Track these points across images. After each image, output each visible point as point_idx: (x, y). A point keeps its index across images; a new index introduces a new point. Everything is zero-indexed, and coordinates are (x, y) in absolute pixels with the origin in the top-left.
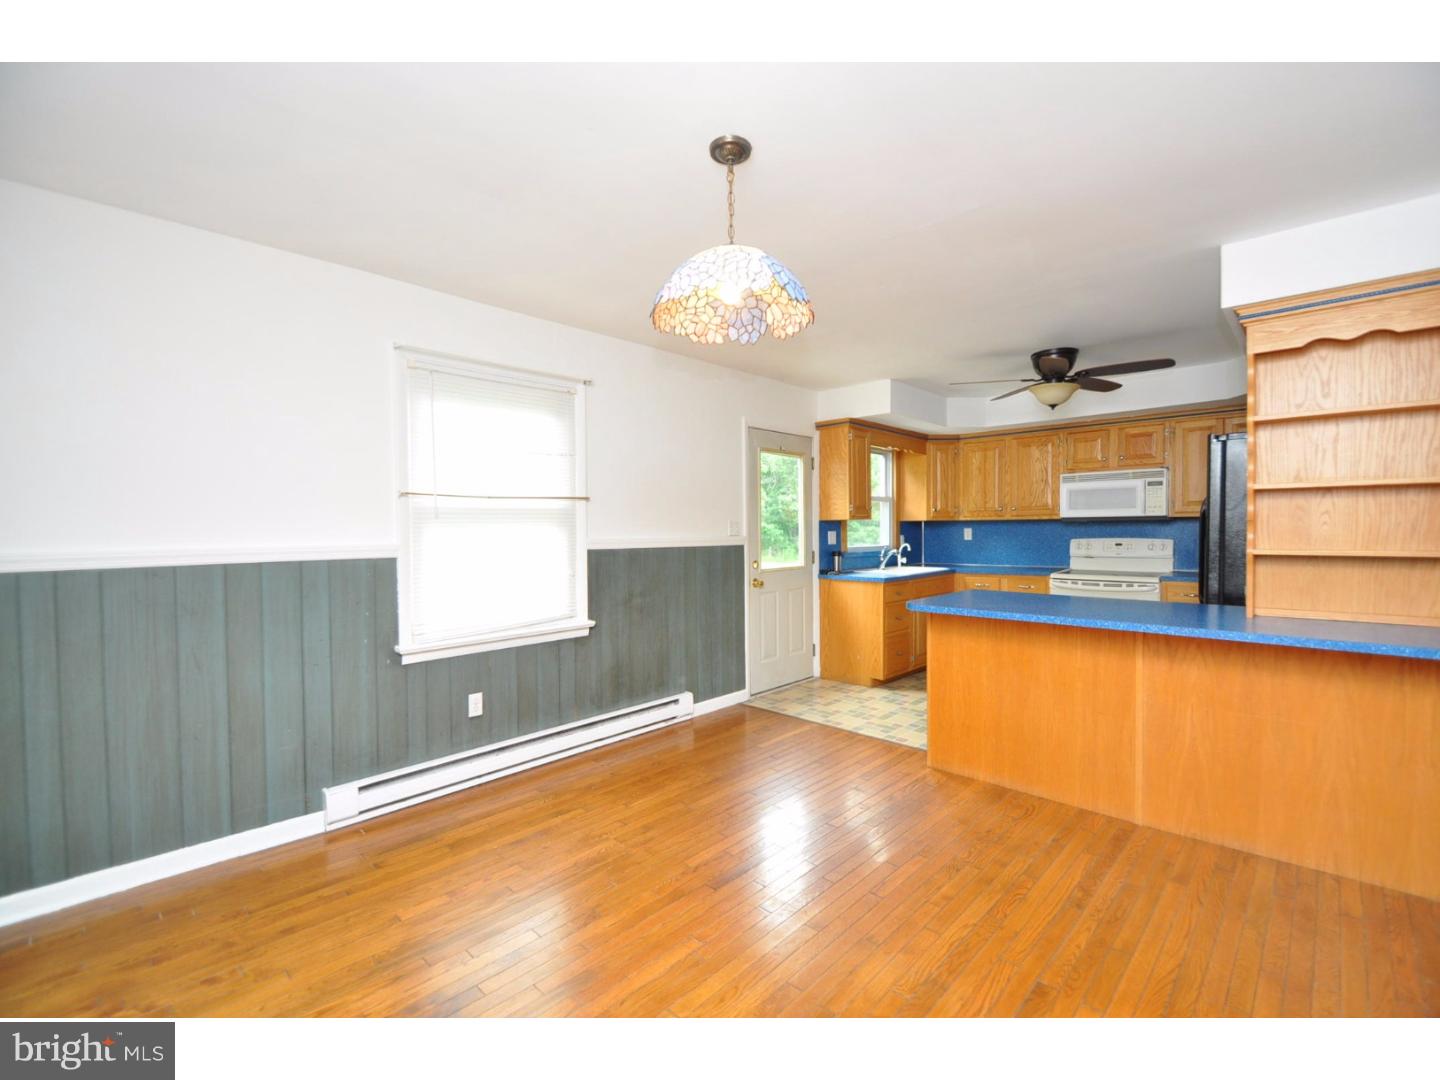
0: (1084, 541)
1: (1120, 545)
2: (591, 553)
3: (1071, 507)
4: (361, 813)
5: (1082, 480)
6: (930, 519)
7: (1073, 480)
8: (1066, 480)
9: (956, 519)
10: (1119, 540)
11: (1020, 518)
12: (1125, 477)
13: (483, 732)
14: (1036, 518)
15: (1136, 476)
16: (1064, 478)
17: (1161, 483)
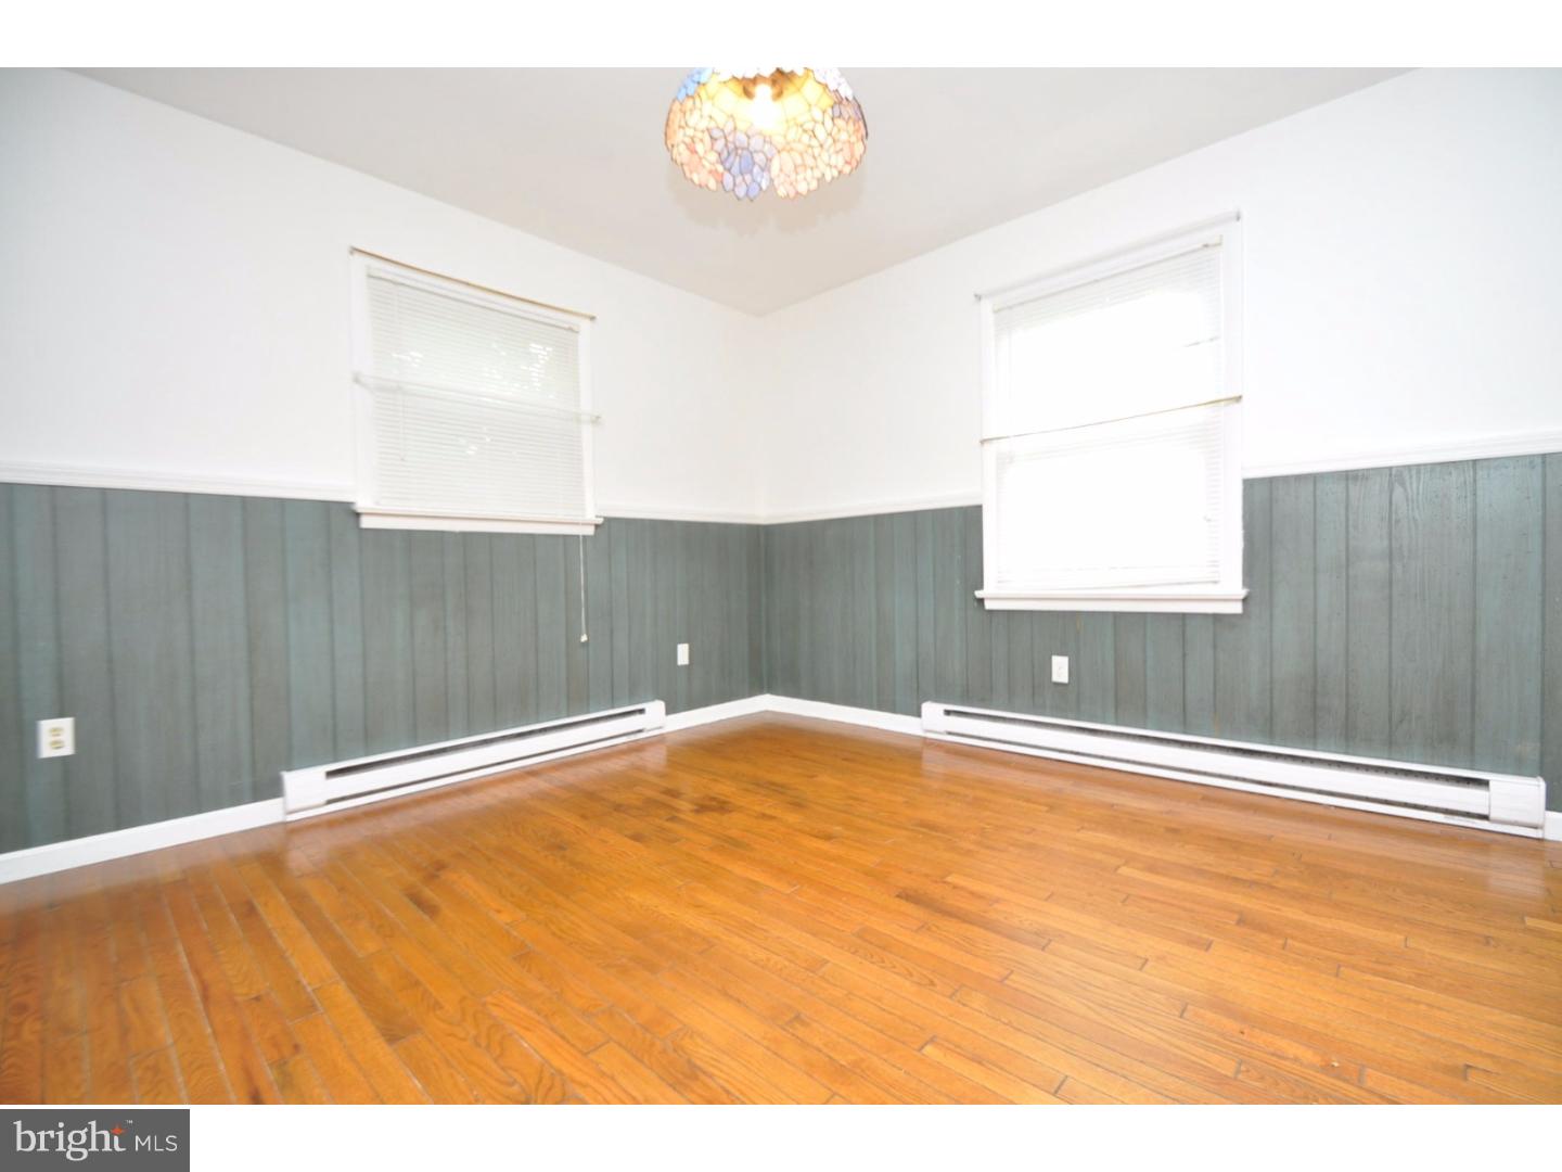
2: (1249, 485)
4: (950, 733)
13: (1066, 704)
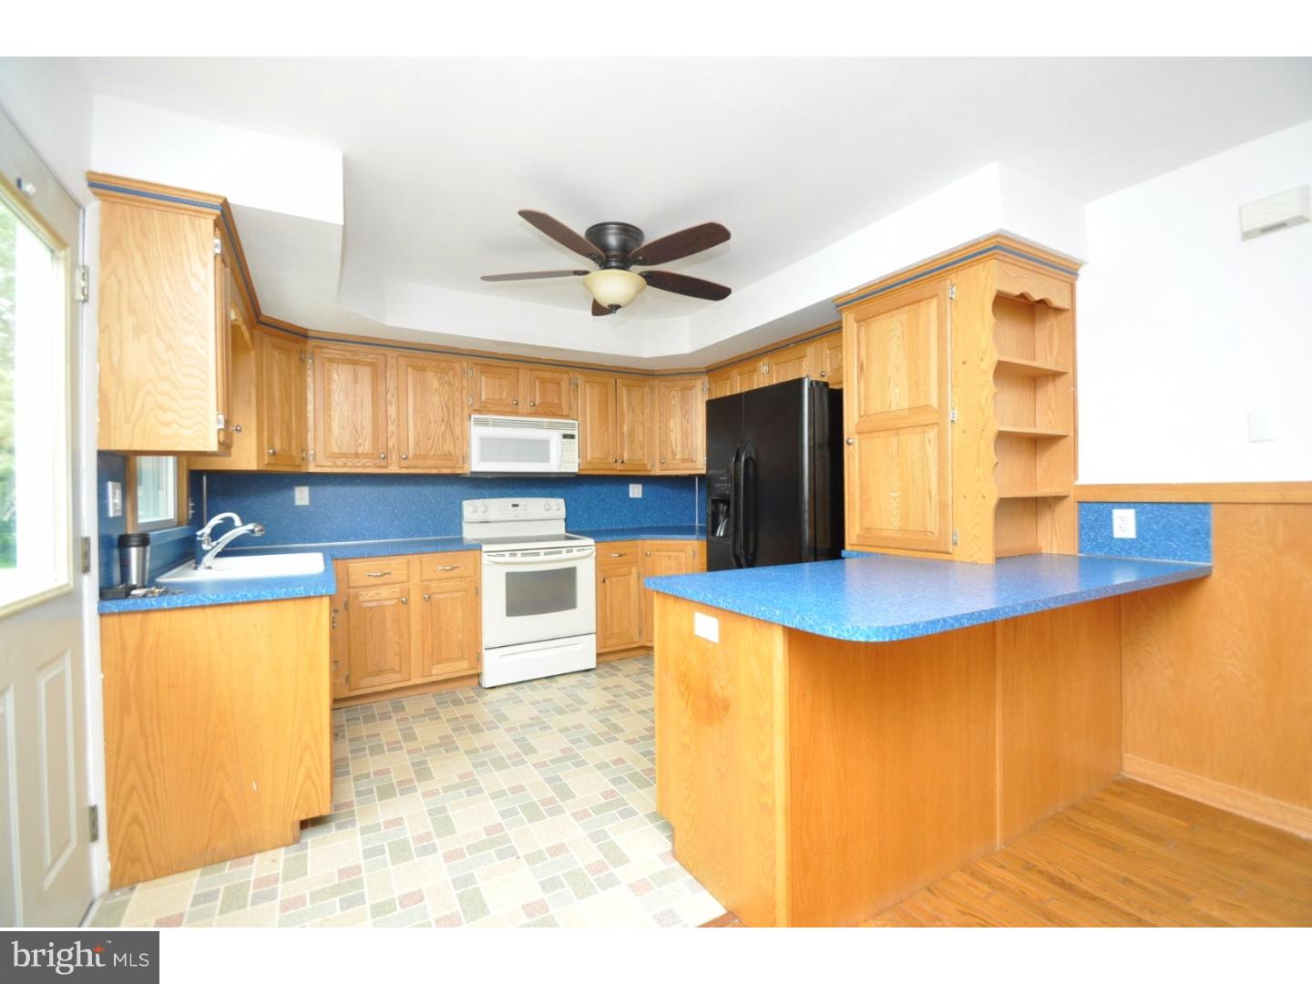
0: (479, 503)
1: (517, 505)
3: (484, 458)
5: (496, 424)
6: (263, 468)
7: (485, 423)
8: (478, 423)
9: (303, 470)
10: (515, 500)
11: (411, 471)
12: (540, 426)
14: (434, 471)
15: (550, 427)
16: (476, 420)
17: (572, 437)
